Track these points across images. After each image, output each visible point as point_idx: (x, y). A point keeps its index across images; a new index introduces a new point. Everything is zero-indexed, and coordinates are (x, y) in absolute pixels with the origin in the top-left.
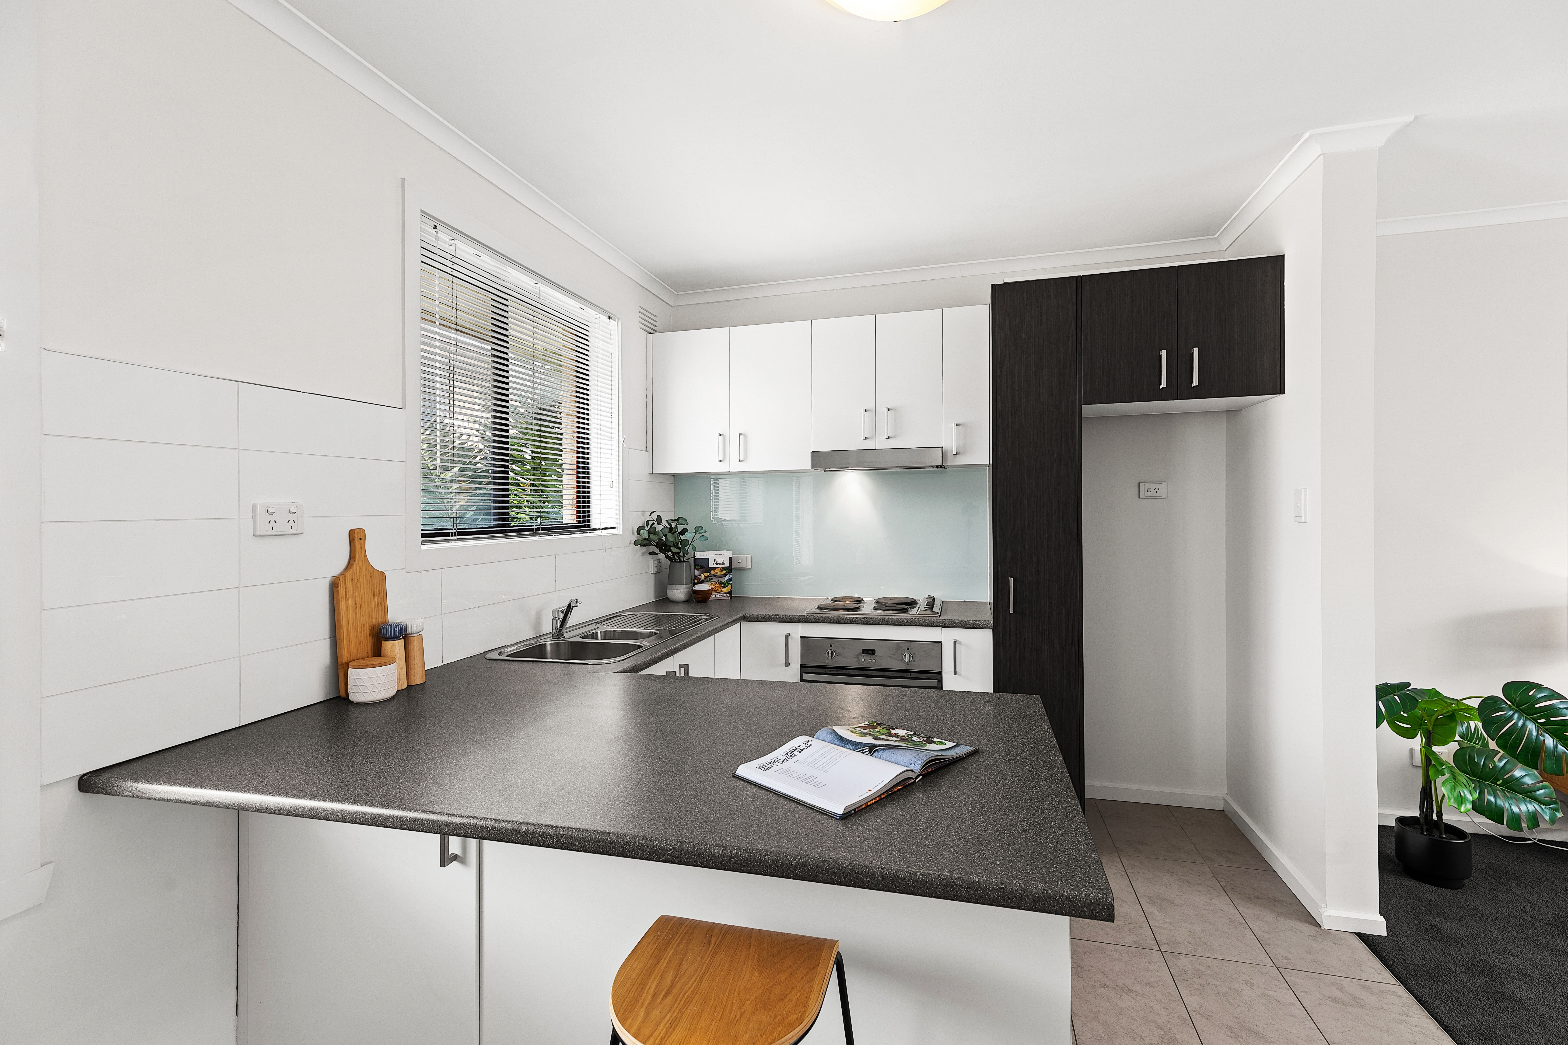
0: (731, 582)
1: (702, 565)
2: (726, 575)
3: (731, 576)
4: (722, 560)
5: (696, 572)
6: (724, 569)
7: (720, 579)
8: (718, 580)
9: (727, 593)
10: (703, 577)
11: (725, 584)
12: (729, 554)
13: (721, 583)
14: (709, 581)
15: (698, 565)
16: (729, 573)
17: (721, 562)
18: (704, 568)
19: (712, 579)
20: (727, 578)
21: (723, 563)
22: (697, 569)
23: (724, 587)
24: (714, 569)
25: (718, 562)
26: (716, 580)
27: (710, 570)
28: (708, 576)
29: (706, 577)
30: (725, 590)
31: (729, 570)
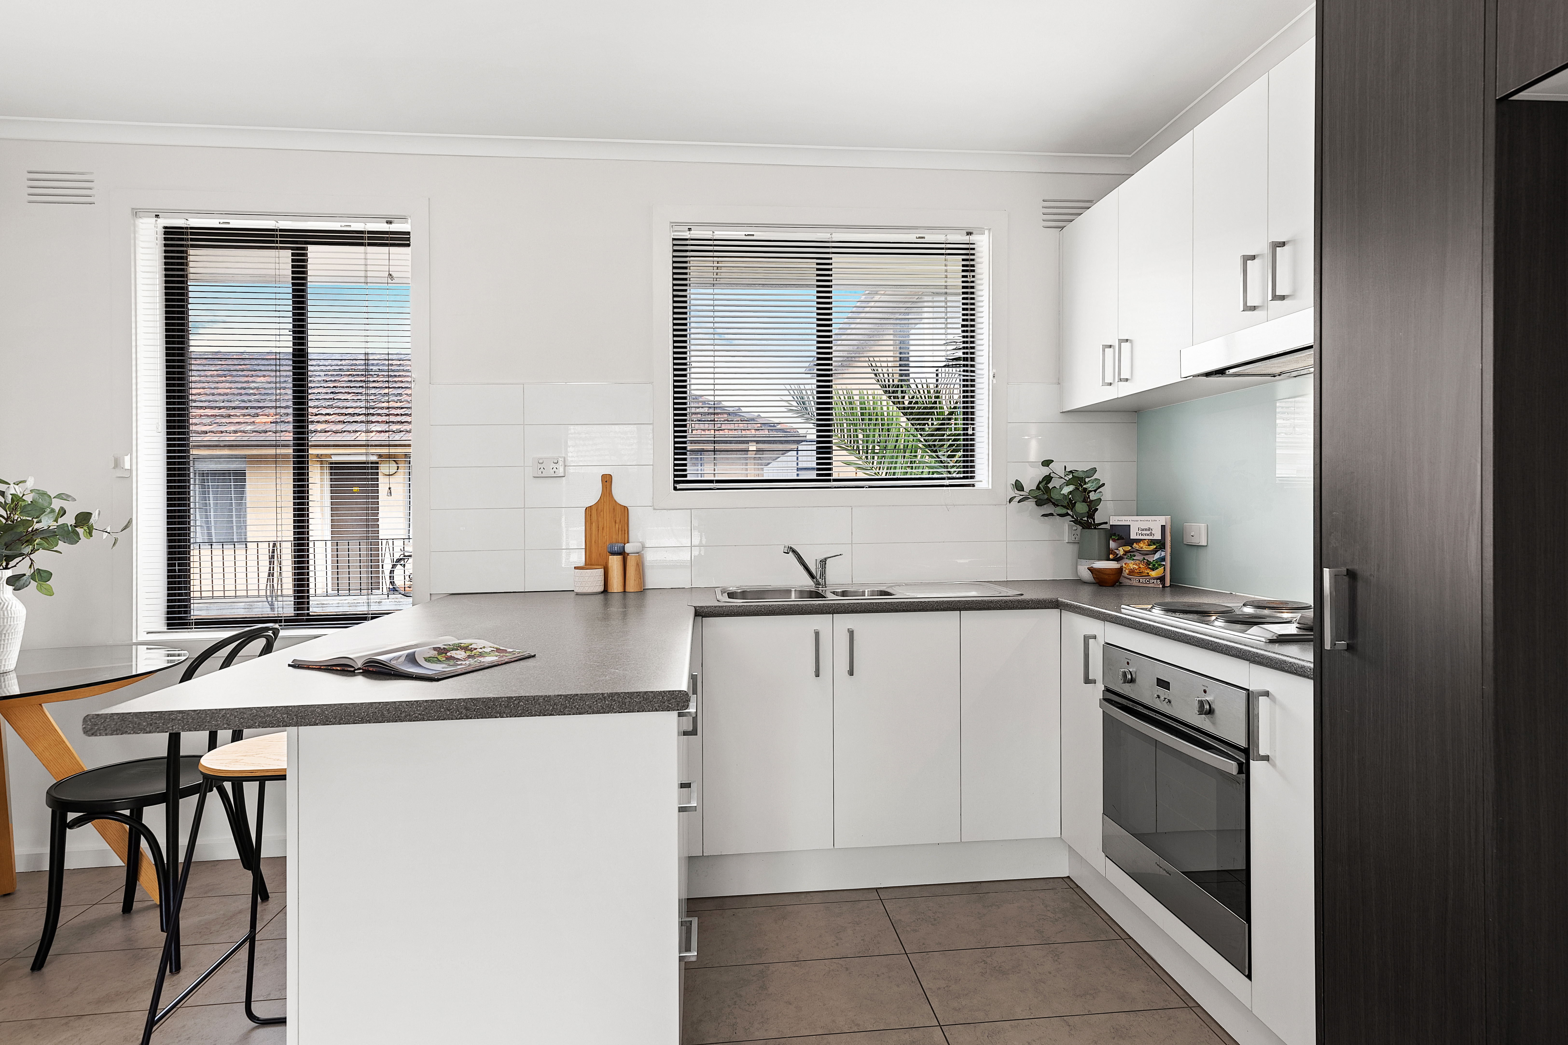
1: (1121, 534)
2: (1156, 552)
3: (1163, 554)
4: (1149, 529)
5: (1112, 545)
6: (1152, 542)
7: (1146, 557)
8: (1144, 559)
9: (1157, 579)
10: (1121, 552)
11: (1154, 565)
12: (1162, 520)
13: (1148, 563)
14: (1131, 558)
15: (1114, 535)
16: (1161, 548)
17: (1148, 532)
18: (1123, 539)
19: (1135, 556)
20: (1157, 556)
21: (1151, 534)
22: (1114, 540)
23: (1153, 570)
24: (1138, 541)
25: (1143, 532)
26: (1141, 557)
27: (1131, 542)
28: (1129, 552)
29: (1126, 552)
30: (1153, 574)
31: (1160, 545)
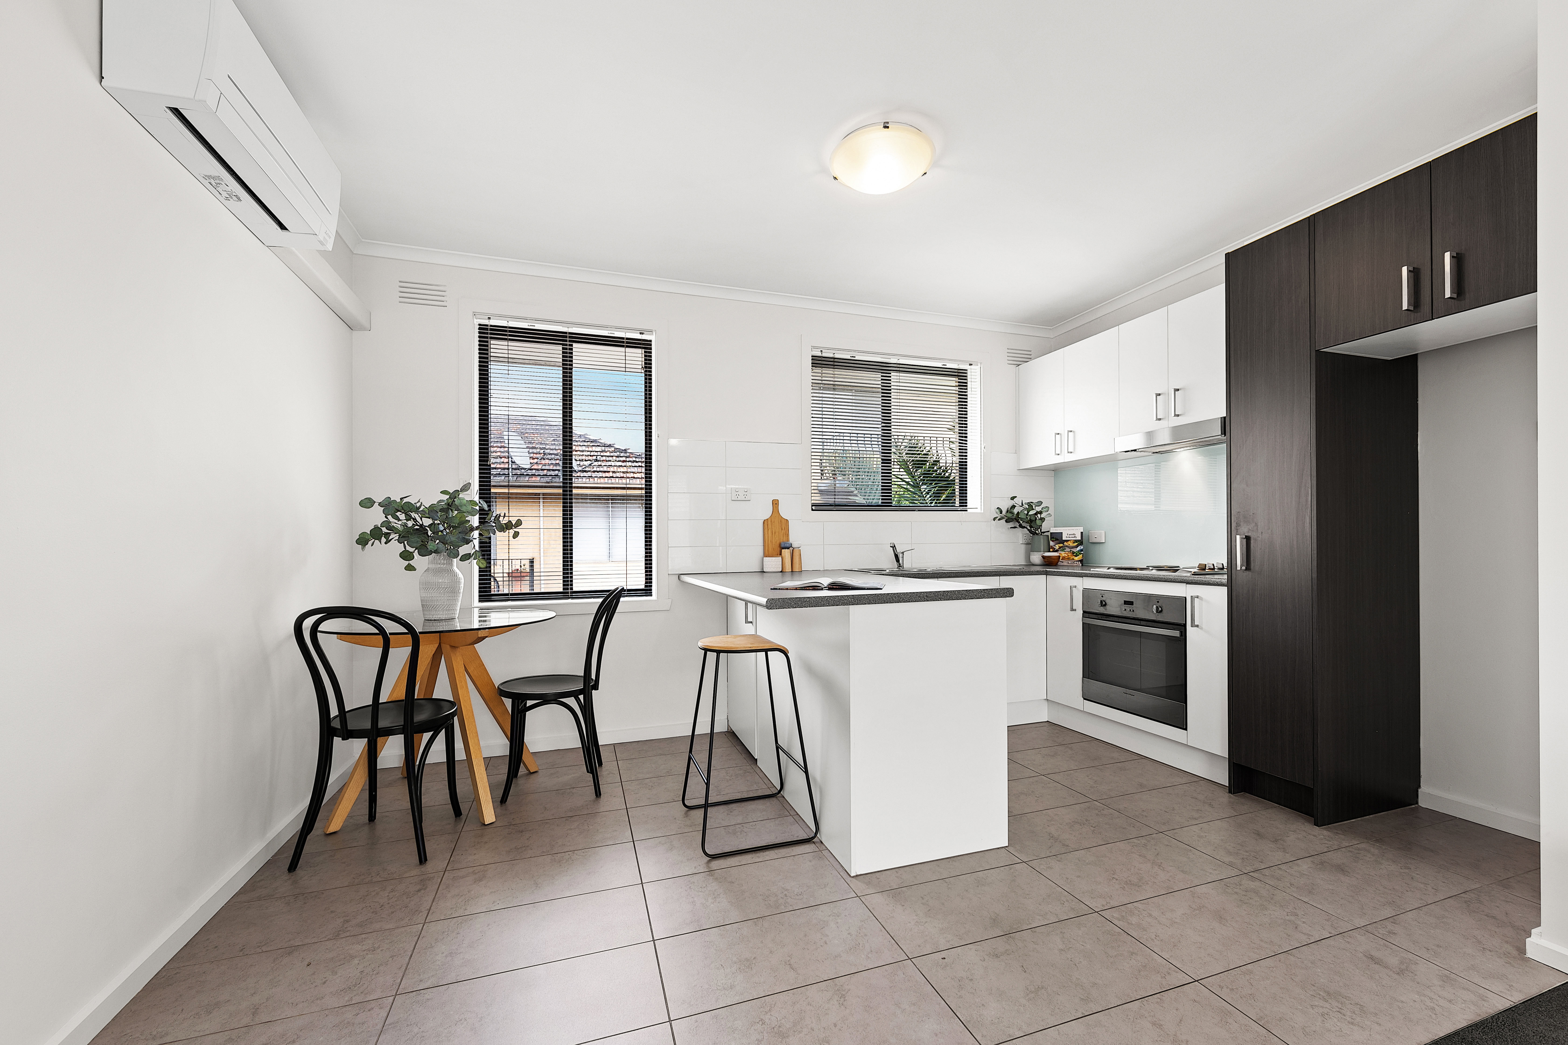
0: (1082, 552)
1: (1057, 538)
2: (1078, 546)
3: (1082, 547)
4: (1074, 534)
5: (1052, 543)
6: (1076, 541)
7: (1072, 550)
8: (1071, 550)
9: (1078, 561)
10: (1057, 547)
11: (1077, 554)
12: (1081, 529)
13: (1073, 553)
14: (1063, 550)
15: (1053, 538)
16: (1080, 545)
17: (1073, 536)
18: (1058, 540)
19: (1065, 549)
20: (1079, 548)
21: (1075, 537)
22: (1053, 541)
23: (1076, 556)
24: (1067, 541)
25: (1070, 536)
26: (1069, 550)
27: (1063, 542)
28: (1062, 547)
29: (1060, 547)
30: (1076, 558)
31: (1080, 542)
